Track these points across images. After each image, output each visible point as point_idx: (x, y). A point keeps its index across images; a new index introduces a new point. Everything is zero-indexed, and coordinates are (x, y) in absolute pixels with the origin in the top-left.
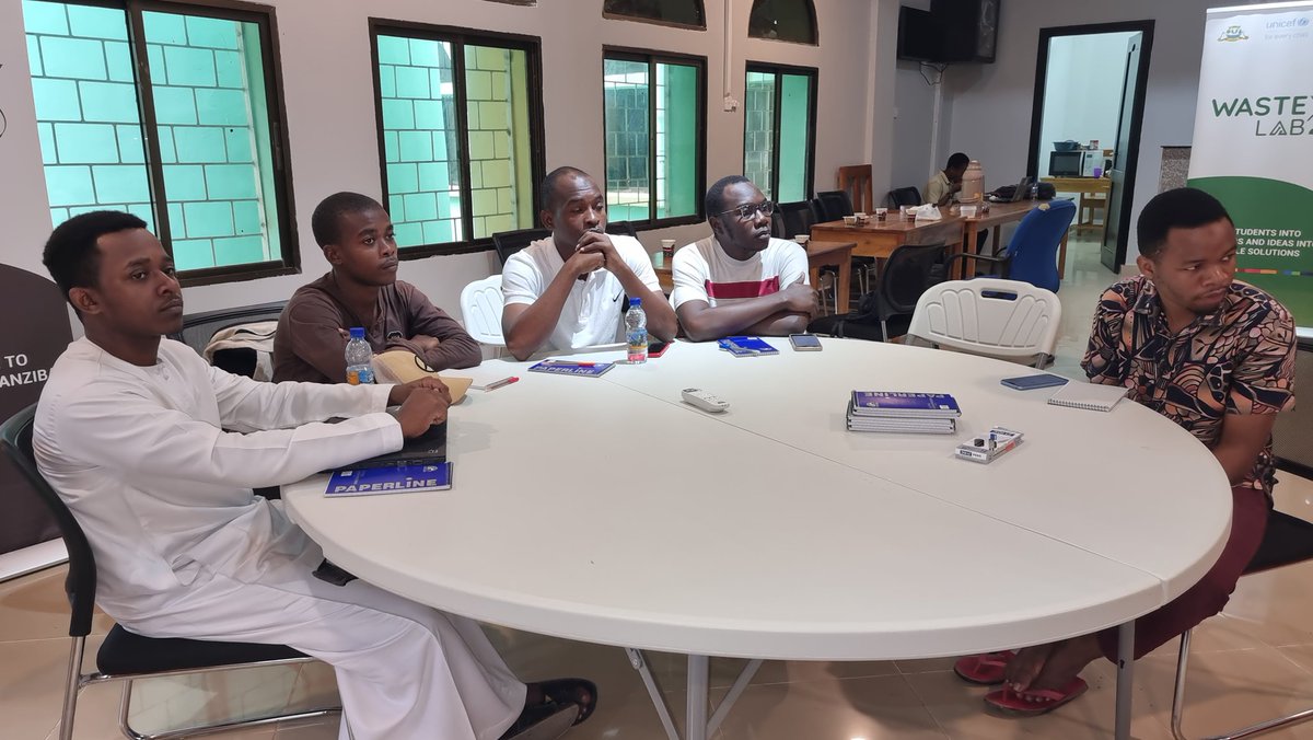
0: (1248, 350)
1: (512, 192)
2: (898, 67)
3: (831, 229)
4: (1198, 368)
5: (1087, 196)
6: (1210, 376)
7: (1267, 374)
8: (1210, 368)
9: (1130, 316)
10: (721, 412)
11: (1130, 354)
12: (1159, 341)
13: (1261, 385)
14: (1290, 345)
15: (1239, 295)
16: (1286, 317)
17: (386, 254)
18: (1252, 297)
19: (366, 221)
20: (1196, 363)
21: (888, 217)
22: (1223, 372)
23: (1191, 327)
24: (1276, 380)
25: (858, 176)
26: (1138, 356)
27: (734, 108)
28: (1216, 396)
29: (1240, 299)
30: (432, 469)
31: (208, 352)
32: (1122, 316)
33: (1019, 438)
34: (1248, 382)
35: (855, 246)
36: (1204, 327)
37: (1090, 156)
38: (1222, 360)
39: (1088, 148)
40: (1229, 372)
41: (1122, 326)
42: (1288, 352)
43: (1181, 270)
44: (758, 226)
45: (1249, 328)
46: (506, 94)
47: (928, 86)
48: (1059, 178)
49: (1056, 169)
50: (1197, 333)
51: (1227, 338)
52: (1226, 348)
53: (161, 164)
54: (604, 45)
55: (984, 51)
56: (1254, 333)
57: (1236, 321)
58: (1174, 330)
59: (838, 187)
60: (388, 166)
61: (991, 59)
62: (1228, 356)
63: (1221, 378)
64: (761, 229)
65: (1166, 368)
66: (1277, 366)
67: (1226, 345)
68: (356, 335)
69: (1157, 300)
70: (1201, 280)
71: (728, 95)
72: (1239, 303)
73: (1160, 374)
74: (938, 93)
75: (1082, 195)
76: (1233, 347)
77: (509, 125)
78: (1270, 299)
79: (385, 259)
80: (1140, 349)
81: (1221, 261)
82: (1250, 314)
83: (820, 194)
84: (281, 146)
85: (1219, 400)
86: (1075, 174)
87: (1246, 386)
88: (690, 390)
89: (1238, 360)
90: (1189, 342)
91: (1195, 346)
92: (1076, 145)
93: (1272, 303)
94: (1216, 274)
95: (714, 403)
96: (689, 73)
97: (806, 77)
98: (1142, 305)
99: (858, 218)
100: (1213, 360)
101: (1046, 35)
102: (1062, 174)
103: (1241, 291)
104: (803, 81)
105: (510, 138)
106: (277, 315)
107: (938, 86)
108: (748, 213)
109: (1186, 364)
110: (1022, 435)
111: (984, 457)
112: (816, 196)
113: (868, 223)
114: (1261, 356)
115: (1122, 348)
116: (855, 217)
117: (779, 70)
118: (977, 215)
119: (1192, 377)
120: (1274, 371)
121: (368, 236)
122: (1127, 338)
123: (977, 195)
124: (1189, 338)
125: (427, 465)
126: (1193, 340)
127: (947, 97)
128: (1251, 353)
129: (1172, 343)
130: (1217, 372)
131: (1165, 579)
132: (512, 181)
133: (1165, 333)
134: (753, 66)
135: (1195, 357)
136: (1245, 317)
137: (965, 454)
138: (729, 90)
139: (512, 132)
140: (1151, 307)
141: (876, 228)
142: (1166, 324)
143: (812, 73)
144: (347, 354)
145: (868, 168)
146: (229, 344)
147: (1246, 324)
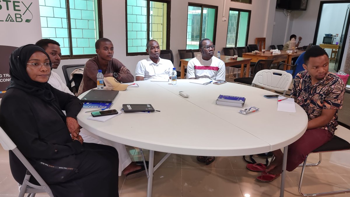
0: (330, 91)
1: (162, 40)
2: (276, 11)
3: (248, 55)
4: (318, 95)
5: (334, 50)
6: (320, 97)
7: (335, 98)
8: (321, 95)
9: (301, 80)
10: (187, 97)
11: (300, 90)
12: (309, 87)
13: (333, 101)
14: (342, 91)
15: (331, 76)
16: (342, 83)
17: (109, 53)
18: (334, 77)
19: (106, 44)
20: (317, 93)
21: (266, 52)
22: (324, 96)
23: (317, 84)
24: (338, 100)
25: (261, 41)
26: (302, 91)
27: (225, 20)
28: (321, 103)
29: (331, 77)
30: (108, 104)
31: (72, 74)
32: (299, 80)
33: (257, 109)
34: (330, 100)
35: (252, 59)
36: (320, 84)
37: (335, 38)
38: (324, 93)
39: (335, 36)
40: (325, 96)
41: (299, 82)
42: (341, 93)
43: (312, 68)
44: (210, 51)
45: (331, 85)
46: (162, 15)
47: (285, 16)
48: (326, 44)
49: (325, 42)
50: (318, 85)
51: (325, 87)
52: (325, 90)
53: (71, 28)
54: (189, 2)
55: (302, 7)
56: (333, 87)
57: (328, 83)
58: (313, 85)
59: (255, 43)
60: (128, 32)
61: (305, 9)
62: (325, 92)
63: (323, 98)
64: (211, 52)
65: (310, 94)
66: (338, 96)
67: (325, 89)
68: (100, 72)
69: (310, 76)
70: (317, 71)
71: (223, 17)
72: (330, 78)
73: (309, 96)
74: (288, 19)
75: (333, 49)
76: (327, 90)
77: (162, 23)
78: (339, 78)
79: (109, 54)
80: (303, 89)
81: (323, 66)
82: (332, 81)
83: (249, 45)
84: (101, 25)
85: (322, 104)
86: (330, 43)
87: (329, 101)
88: (181, 92)
89: (328, 93)
90: (316, 88)
91: (318, 89)
92: (332, 35)
93: (339, 79)
94: (322, 70)
95: (185, 95)
96: (213, 11)
97: (248, 13)
98: (306, 78)
99: (256, 52)
100: (321, 93)
101: (322, 3)
102: (326, 43)
103: (332, 76)
104: (247, 13)
105: (162, 26)
106: (84, 67)
107: (289, 17)
108: (208, 48)
109: (315, 94)
110: (259, 109)
111: (245, 113)
112: (248, 46)
113: (259, 54)
114: (334, 93)
115: (299, 88)
116: (255, 52)
117: (239, 10)
118: (292, 53)
119: (316, 97)
120: (337, 97)
121: (106, 48)
122: (300, 86)
123: (293, 48)
124: (316, 87)
125: (107, 103)
126: (317, 88)
127: (292, 19)
128: (331, 92)
129: (312, 88)
130: (322, 96)
131: (271, 144)
132: (162, 37)
133: (310, 85)
134: (231, 9)
135: (318, 92)
136: (331, 82)
137: (241, 112)
138: (224, 15)
139: (163, 24)
140: (307, 79)
141: (262, 55)
142: (311, 83)
143: (249, 12)
144: (97, 76)
145: (265, 38)
146: (77, 73)
147: (331, 84)
